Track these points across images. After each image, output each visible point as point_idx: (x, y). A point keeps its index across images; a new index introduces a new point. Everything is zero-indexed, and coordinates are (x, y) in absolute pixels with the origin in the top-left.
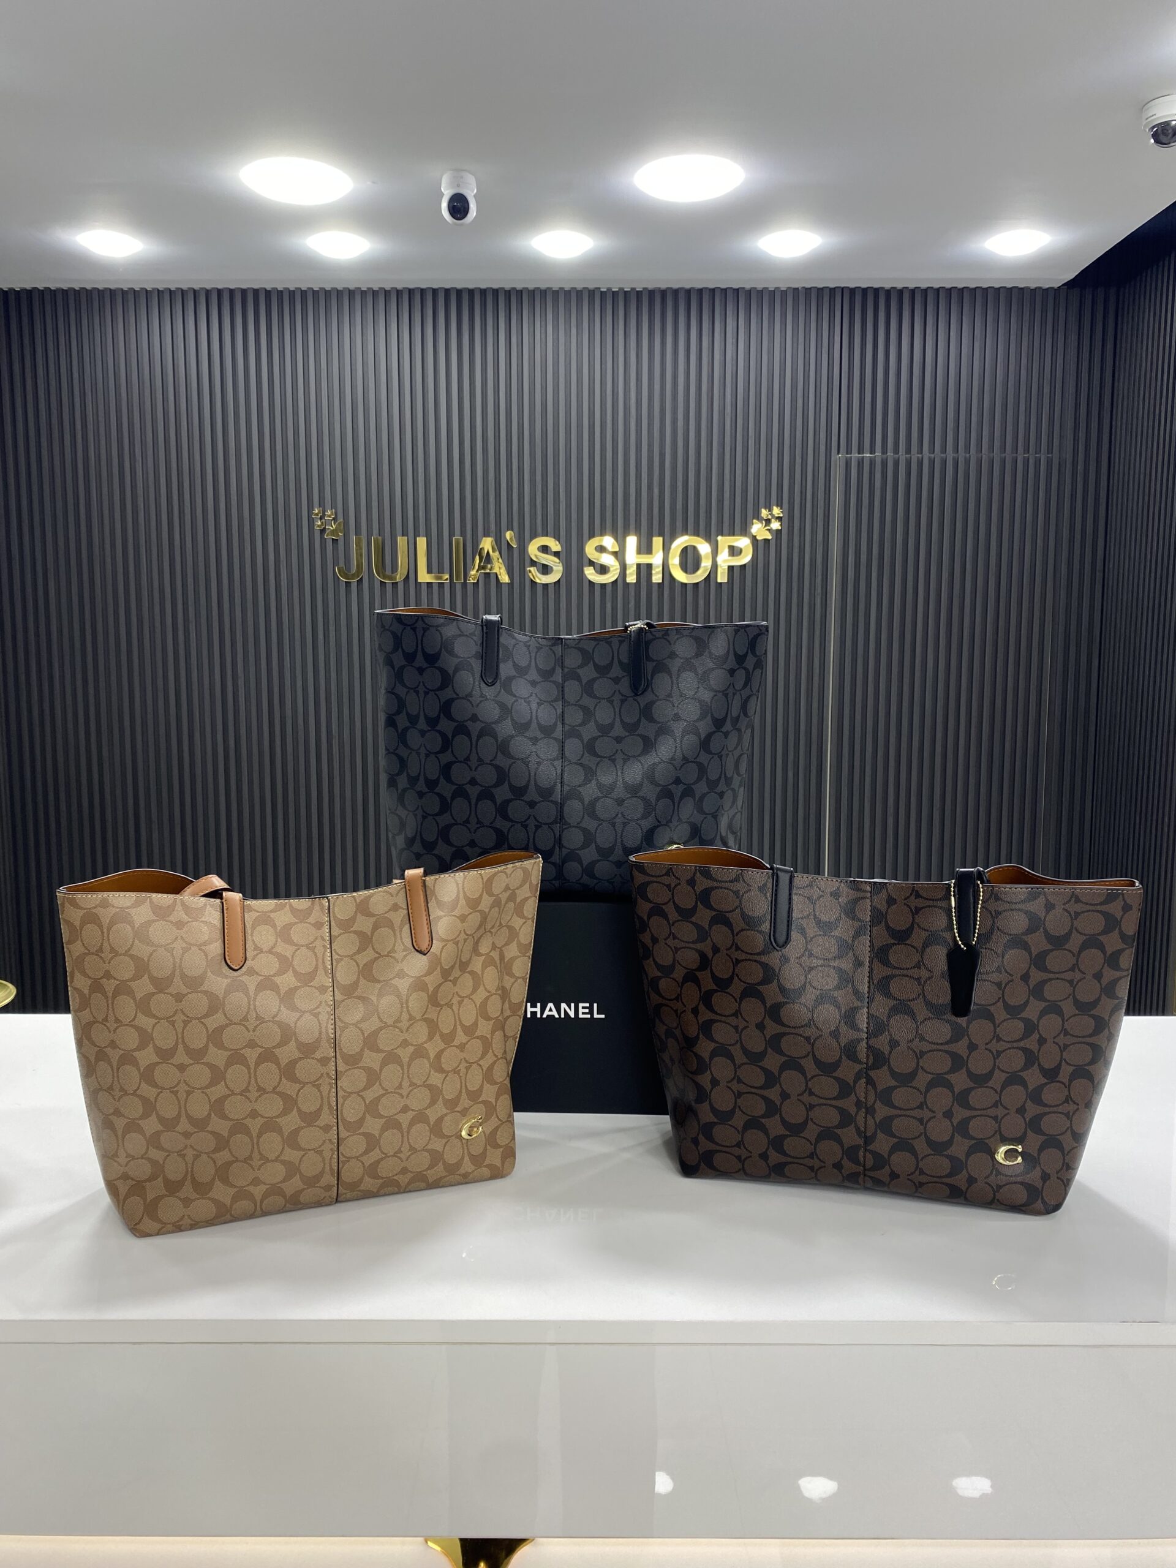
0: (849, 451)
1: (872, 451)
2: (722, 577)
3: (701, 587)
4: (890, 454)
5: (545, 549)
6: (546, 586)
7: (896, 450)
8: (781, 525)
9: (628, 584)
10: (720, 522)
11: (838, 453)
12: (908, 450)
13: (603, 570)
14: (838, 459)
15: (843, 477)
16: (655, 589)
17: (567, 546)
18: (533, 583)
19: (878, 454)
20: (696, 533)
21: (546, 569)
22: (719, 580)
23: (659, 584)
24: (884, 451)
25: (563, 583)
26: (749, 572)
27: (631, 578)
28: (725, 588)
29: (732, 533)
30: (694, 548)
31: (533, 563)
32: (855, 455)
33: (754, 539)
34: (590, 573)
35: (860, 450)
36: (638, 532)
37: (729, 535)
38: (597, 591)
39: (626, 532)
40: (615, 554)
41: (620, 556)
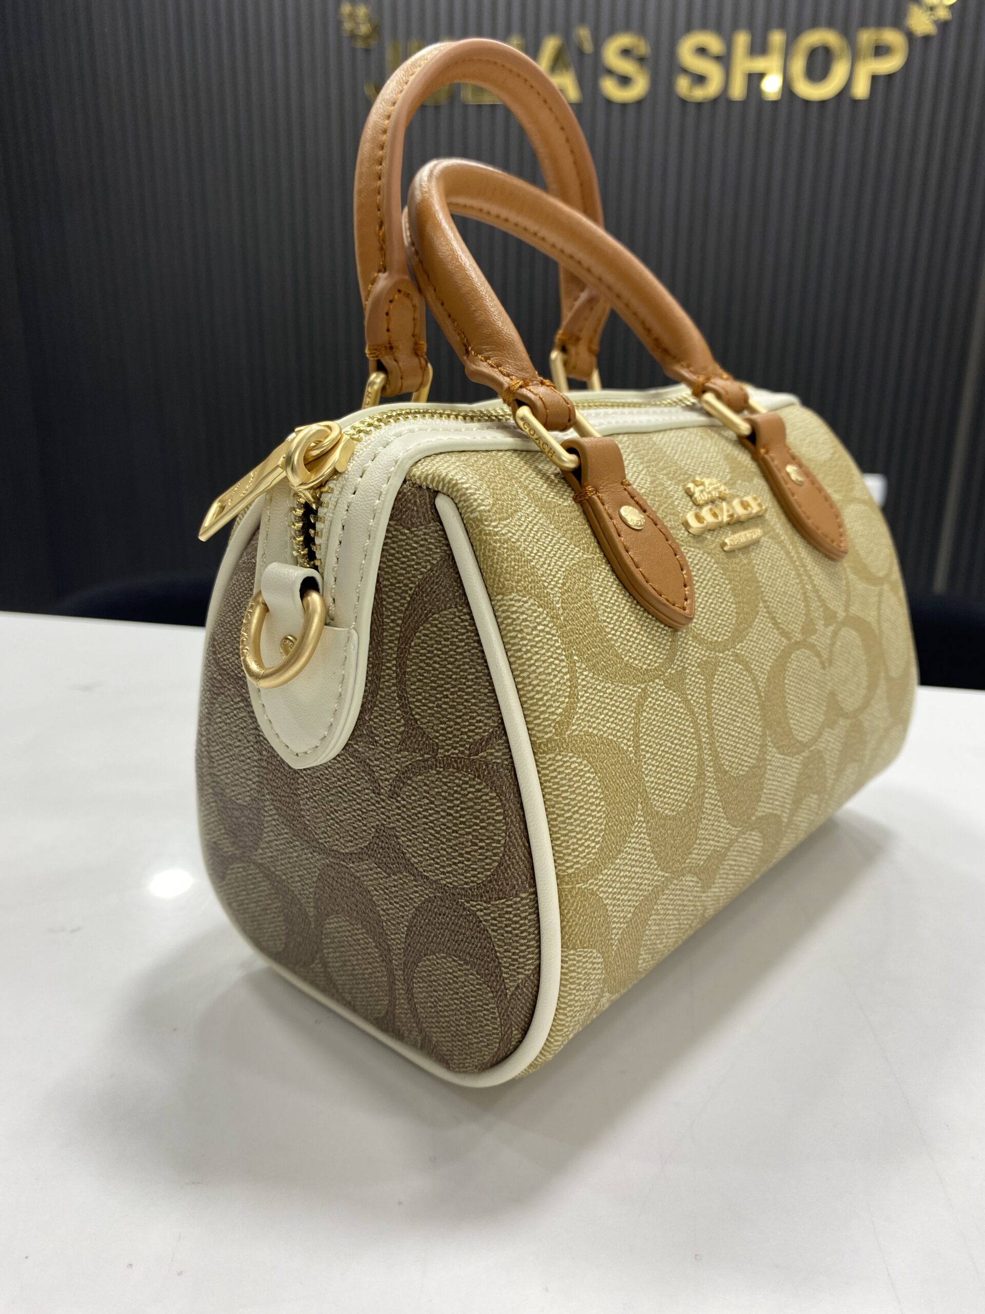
2: (861, 89)
3: (831, 105)
5: (626, 52)
6: (624, 106)
8: (951, 14)
9: (734, 101)
10: (865, 7)
13: (700, 79)
16: (767, 108)
17: (656, 46)
18: (609, 102)
20: (831, 26)
21: (625, 81)
22: (857, 96)
23: (773, 101)
25: (647, 101)
26: (898, 82)
27: (738, 91)
28: (863, 107)
29: (880, 24)
30: (826, 46)
31: (610, 72)
33: (910, 36)
34: (683, 85)
36: (751, 28)
37: (876, 26)
38: (691, 111)
39: (735, 27)
40: (718, 58)
41: (725, 60)
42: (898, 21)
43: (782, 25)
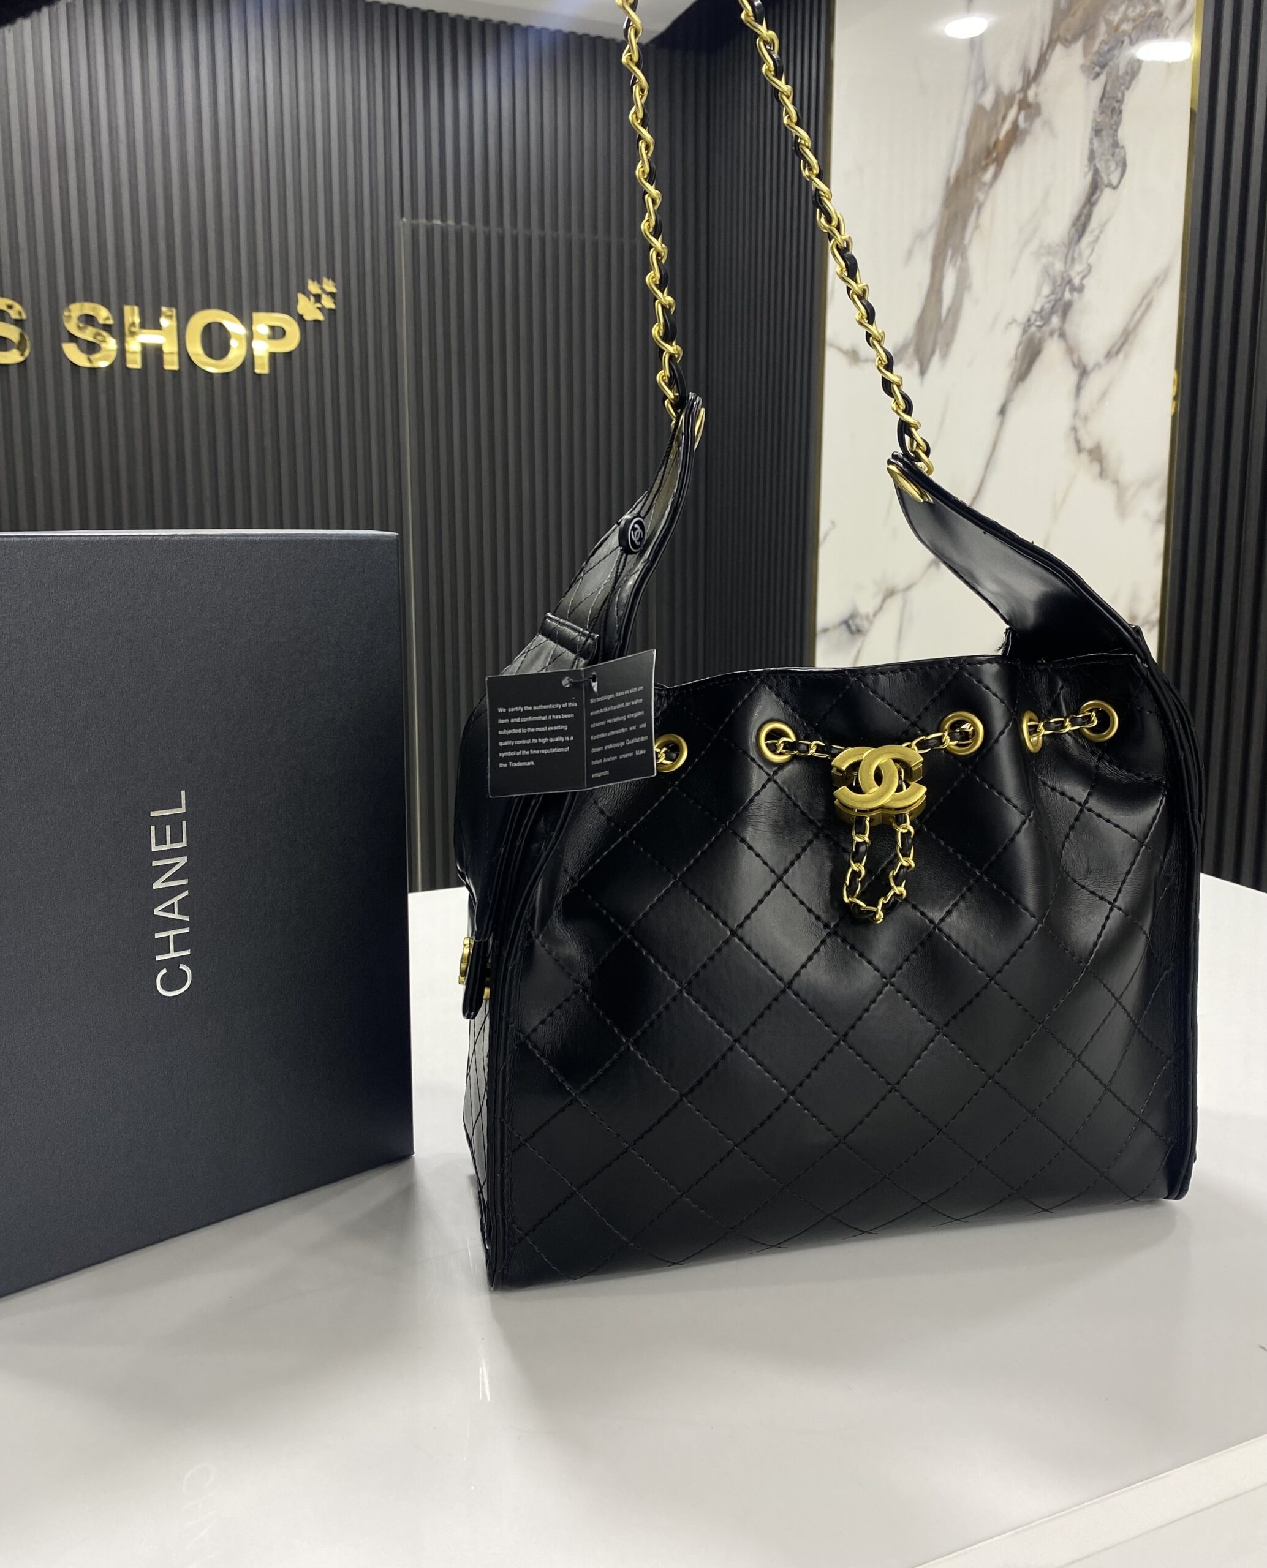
0: (415, 215)
1: (444, 218)
2: (262, 367)
3: (234, 378)
4: (465, 224)
6: (5, 367)
7: (472, 220)
8: (335, 303)
9: (130, 369)
10: (254, 293)
11: (402, 215)
12: (487, 222)
13: (91, 349)
14: (403, 224)
15: (409, 247)
16: (169, 377)
17: (35, 310)
19: (451, 222)
20: (223, 307)
21: (5, 341)
22: (257, 371)
23: (173, 371)
24: (458, 219)
25: (31, 365)
26: (296, 361)
27: (135, 362)
28: (265, 383)
29: (271, 309)
30: (221, 325)
32: (422, 221)
33: (301, 321)
34: (72, 352)
35: (429, 216)
36: (141, 302)
37: (267, 311)
38: (85, 378)
39: (123, 301)
40: (107, 328)
41: (118, 331)
42: (289, 308)
43: (172, 304)
